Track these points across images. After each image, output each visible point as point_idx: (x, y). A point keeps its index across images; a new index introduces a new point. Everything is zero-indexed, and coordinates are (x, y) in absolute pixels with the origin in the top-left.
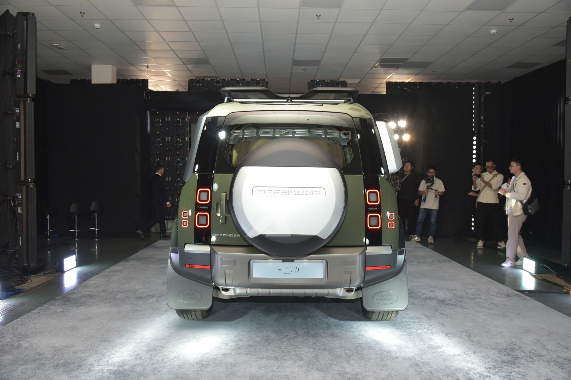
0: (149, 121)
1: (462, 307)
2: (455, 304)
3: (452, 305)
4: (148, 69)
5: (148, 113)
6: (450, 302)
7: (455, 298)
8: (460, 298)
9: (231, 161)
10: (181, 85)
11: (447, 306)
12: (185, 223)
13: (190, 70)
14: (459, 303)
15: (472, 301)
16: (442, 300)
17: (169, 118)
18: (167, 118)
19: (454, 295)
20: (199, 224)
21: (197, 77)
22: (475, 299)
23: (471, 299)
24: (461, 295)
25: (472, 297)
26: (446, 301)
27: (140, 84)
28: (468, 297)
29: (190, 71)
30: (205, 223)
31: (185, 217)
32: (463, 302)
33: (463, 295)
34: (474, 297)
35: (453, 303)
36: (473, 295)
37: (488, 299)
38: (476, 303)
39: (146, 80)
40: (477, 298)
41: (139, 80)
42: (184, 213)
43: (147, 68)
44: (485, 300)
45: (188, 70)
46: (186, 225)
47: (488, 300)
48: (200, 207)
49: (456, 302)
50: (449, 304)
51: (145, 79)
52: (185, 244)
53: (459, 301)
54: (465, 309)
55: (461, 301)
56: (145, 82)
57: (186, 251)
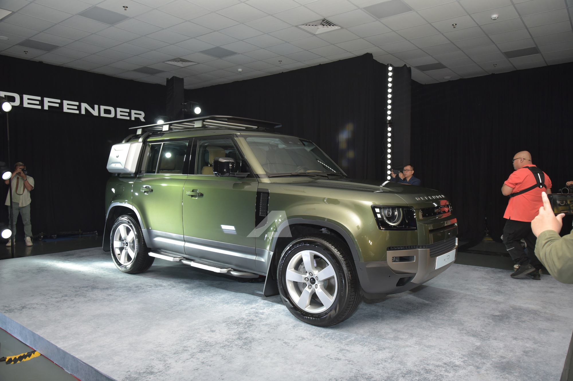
1: (73, 287)
2: (81, 288)
3: (83, 287)
6: (86, 289)
7: (83, 293)
8: (78, 294)
11: (87, 286)
14: (78, 289)
15: (65, 294)
16: (95, 290)
19: (85, 296)
22: (63, 296)
23: (66, 296)
24: (78, 297)
25: (66, 298)
26: (91, 289)
28: (70, 296)
32: (74, 291)
33: (76, 297)
34: (63, 298)
35: (83, 289)
36: (65, 300)
37: (49, 299)
38: (61, 293)
40: (60, 298)
44: (52, 298)
47: (49, 297)
49: (80, 290)
50: (86, 287)
53: (78, 292)
54: (71, 286)
55: (76, 292)
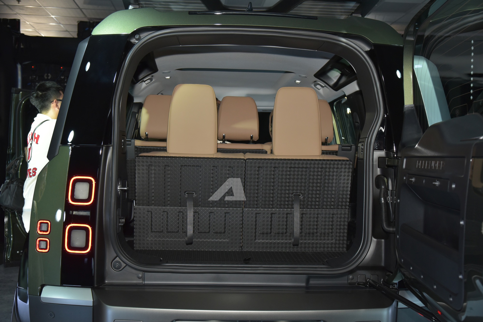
0: (20, 78)
4: (19, 3)
5: (19, 67)
9: (137, 131)
10: (68, 32)
12: (43, 245)
13: (81, 7)
17: (49, 75)
18: (46, 75)
20: (70, 248)
21: (91, 19)
27: (8, 26)
29: (81, 9)
30: (83, 245)
31: (44, 231)
39: (17, 20)
41: (7, 20)
42: (41, 223)
43: (17, 2)
45: (77, 7)
46: (45, 248)
48: (75, 213)
51: (15, 20)
52: (43, 286)
56: (16, 23)
57: (43, 301)
